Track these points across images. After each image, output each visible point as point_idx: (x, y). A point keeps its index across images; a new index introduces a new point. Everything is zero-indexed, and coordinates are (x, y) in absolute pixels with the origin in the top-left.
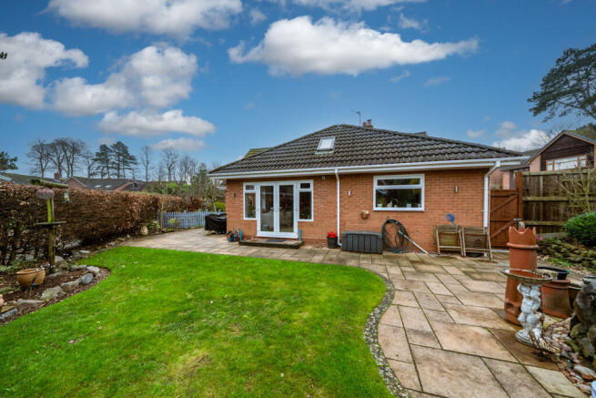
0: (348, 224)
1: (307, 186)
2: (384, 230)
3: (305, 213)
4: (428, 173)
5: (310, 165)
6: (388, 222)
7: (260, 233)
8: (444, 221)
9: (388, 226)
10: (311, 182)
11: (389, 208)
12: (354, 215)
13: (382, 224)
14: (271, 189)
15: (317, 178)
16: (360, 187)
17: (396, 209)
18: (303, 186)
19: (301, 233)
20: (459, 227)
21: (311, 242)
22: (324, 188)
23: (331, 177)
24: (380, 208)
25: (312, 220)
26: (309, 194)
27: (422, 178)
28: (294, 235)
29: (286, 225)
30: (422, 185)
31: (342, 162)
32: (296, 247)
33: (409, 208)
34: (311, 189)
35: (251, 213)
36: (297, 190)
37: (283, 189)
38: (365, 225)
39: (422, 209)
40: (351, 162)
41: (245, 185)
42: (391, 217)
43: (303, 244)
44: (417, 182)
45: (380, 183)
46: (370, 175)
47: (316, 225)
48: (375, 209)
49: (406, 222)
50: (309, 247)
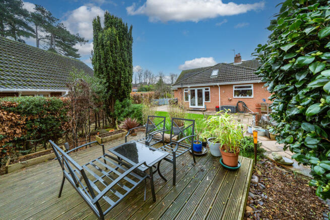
0: (224, 103)
1: (208, 89)
2: (237, 105)
3: (207, 99)
4: (255, 84)
5: (208, 82)
6: (239, 102)
7: (190, 106)
8: (261, 102)
9: (239, 104)
10: (209, 88)
11: (240, 97)
12: (226, 100)
13: (236, 103)
14: (194, 90)
15: (211, 86)
16: (228, 90)
17: (242, 97)
18: (206, 89)
19: (206, 106)
20: (267, 104)
21: (209, 109)
22: (214, 90)
23: (216, 86)
24: (236, 97)
25: (210, 102)
26: (208, 92)
27: (252, 85)
28: (203, 107)
29: (200, 103)
30: (252, 88)
31: (220, 81)
32: (204, 111)
33: (248, 97)
34: (209, 90)
35: (187, 99)
36: (204, 91)
37: (198, 90)
38: (230, 103)
39: (252, 97)
40: (224, 81)
41: (184, 89)
42: (241, 100)
43: (207, 110)
44: (250, 87)
45: (235, 88)
46: (232, 85)
47: (211, 104)
48: (234, 97)
49: (246, 102)
50: (209, 111)
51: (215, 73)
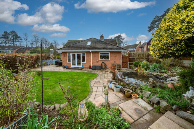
0: (94, 63)
1: (84, 54)
2: (102, 64)
3: (84, 60)
4: (111, 52)
5: (84, 49)
6: (102, 63)
7: (72, 66)
8: (113, 63)
9: (103, 64)
11: (103, 60)
12: (95, 61)
13: (101, 63)
14: (75, 55)
15: (86, 52)
16: (96, 55)
17: (104, 60)
19: (83, 66)
20: (116, 64)
21: (85, 68)
22: (88, 55)
23: (90, 52)
24: (101, 60)
25: (85, 62)
27: (109, 53)
28: (81, 66)
29: (79, 64)
30: (109, 55)
31: (92, 49)
32: (81, 69)
33: (107, 60)
34: (85, 55)
35: (69, 61)
36: (82, 55)
37: (78, 54)
38: (98, 64)
39: (109, 60)
40: (94, 49)
41: (67, 53)
42: (103, 62)
43: (83, 68)
44: (108, 54)
45: (101, 54)
46: (99, 52)
47: (87, 64)
48: (100, 60)
49: (106, 63)
50: (84, 69)
51: (89, 43)
